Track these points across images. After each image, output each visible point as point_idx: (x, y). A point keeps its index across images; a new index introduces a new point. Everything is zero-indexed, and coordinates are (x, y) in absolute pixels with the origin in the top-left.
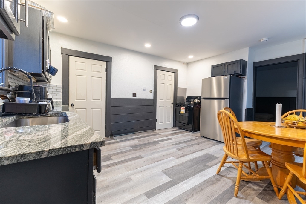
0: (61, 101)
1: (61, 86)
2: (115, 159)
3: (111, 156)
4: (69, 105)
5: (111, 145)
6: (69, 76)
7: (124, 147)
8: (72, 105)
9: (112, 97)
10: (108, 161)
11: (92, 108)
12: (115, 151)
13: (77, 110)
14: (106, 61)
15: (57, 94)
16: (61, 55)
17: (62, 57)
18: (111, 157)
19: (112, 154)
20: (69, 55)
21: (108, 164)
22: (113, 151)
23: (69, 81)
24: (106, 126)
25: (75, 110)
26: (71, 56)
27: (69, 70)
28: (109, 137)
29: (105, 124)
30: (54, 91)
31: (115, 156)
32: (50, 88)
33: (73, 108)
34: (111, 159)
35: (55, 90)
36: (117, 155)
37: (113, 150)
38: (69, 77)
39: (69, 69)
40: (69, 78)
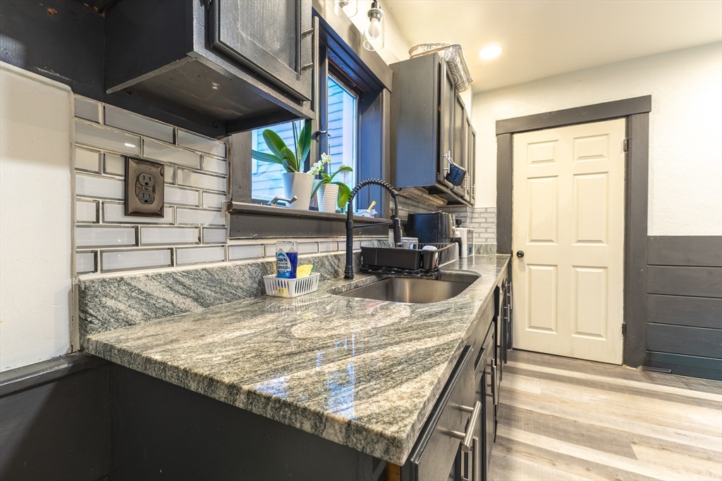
0: (496, 243)
1: (495, 210)
2: (648, 461)
3: (635, 443)
4: (512, 256)
5: (643, 398)
6: (512, 183)
7: (703, 432)
8: (520, 255)
9: (650, 233)
10: (616, 453)
11: (574, 266)
12: (654, 430)
13: (532, 267)
14: (627, 116)
15: (486, 228)
16: (495, 139)
17: (498, 141)
18: (635, 448)
19: (641, 437)
20: (513, 133)
21: (614, 468)
22: (647, 424)
23: (511, 196)
24: (625, 328)
25: (527, 267)
26: (517, 132)
27: (512, 170)
28: (640, 368)
29: (621, 321)
30: (482, 223)
31: (651, 452)
32: (476, 215)
33: (522, 261)
34: (632, 455)
35: (484, 220)
36: (663, 453)
37: (646, 420)
38: (512, 186)
39: (512, 166)
40: (512, 189)
